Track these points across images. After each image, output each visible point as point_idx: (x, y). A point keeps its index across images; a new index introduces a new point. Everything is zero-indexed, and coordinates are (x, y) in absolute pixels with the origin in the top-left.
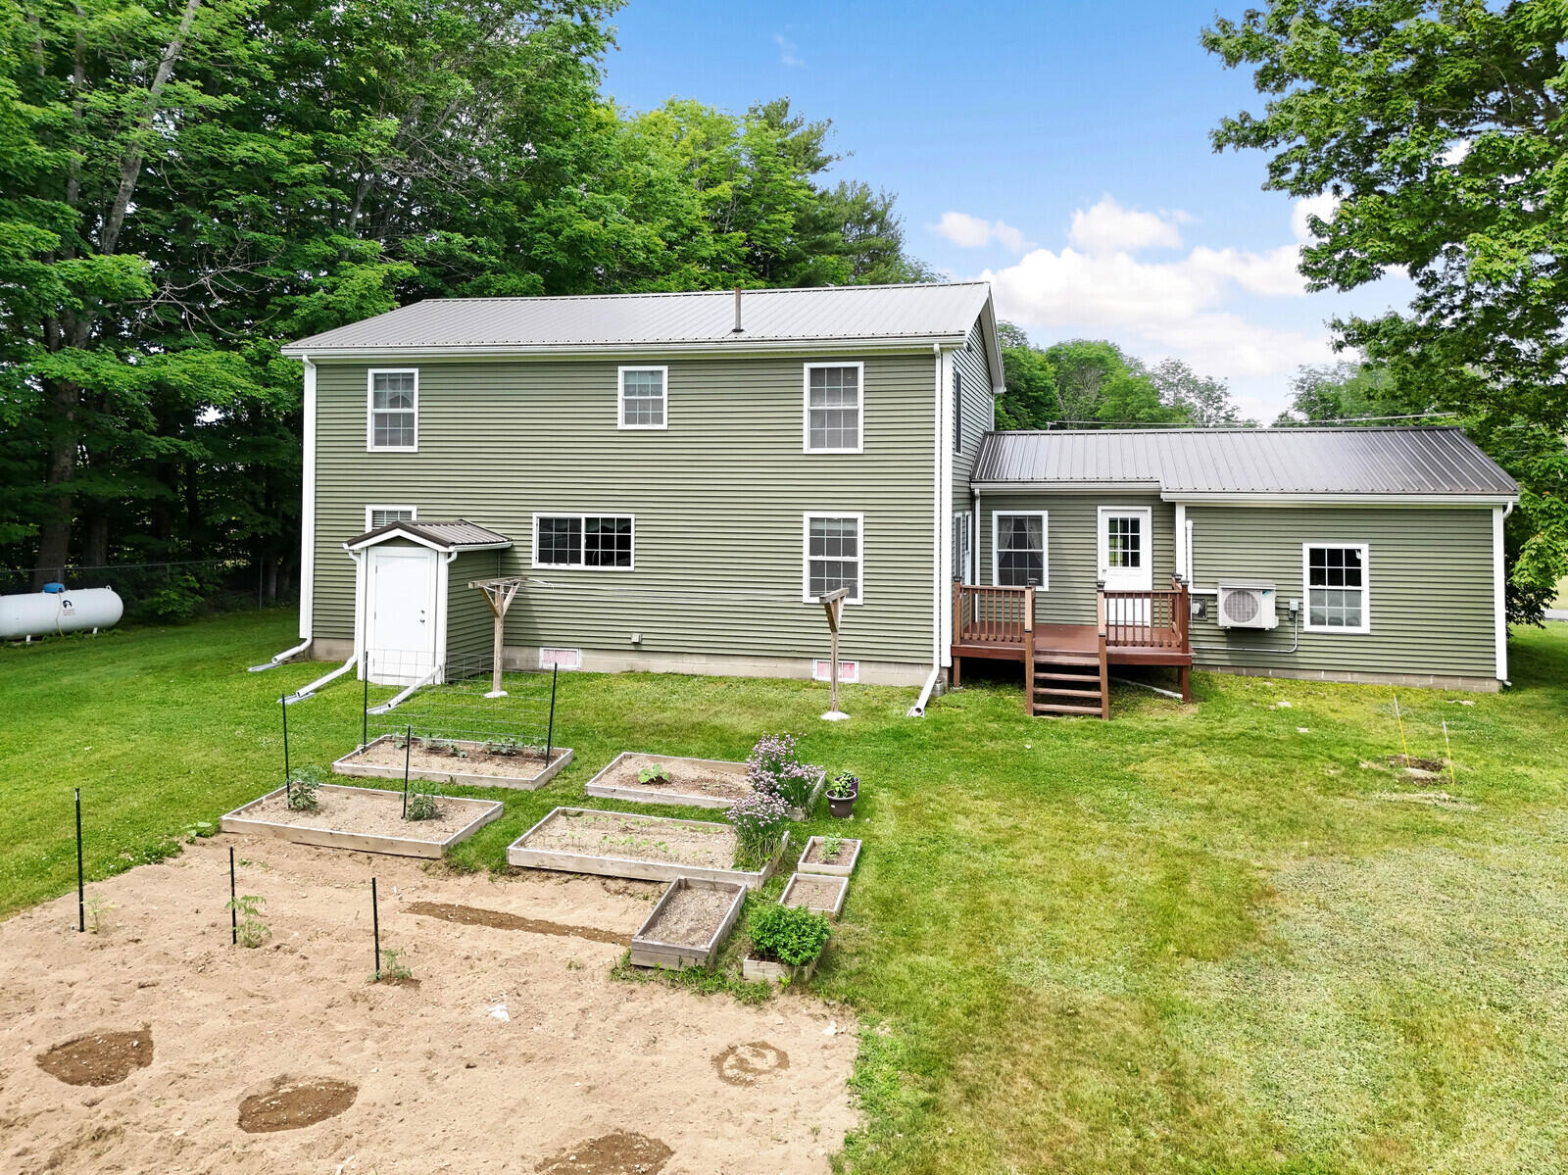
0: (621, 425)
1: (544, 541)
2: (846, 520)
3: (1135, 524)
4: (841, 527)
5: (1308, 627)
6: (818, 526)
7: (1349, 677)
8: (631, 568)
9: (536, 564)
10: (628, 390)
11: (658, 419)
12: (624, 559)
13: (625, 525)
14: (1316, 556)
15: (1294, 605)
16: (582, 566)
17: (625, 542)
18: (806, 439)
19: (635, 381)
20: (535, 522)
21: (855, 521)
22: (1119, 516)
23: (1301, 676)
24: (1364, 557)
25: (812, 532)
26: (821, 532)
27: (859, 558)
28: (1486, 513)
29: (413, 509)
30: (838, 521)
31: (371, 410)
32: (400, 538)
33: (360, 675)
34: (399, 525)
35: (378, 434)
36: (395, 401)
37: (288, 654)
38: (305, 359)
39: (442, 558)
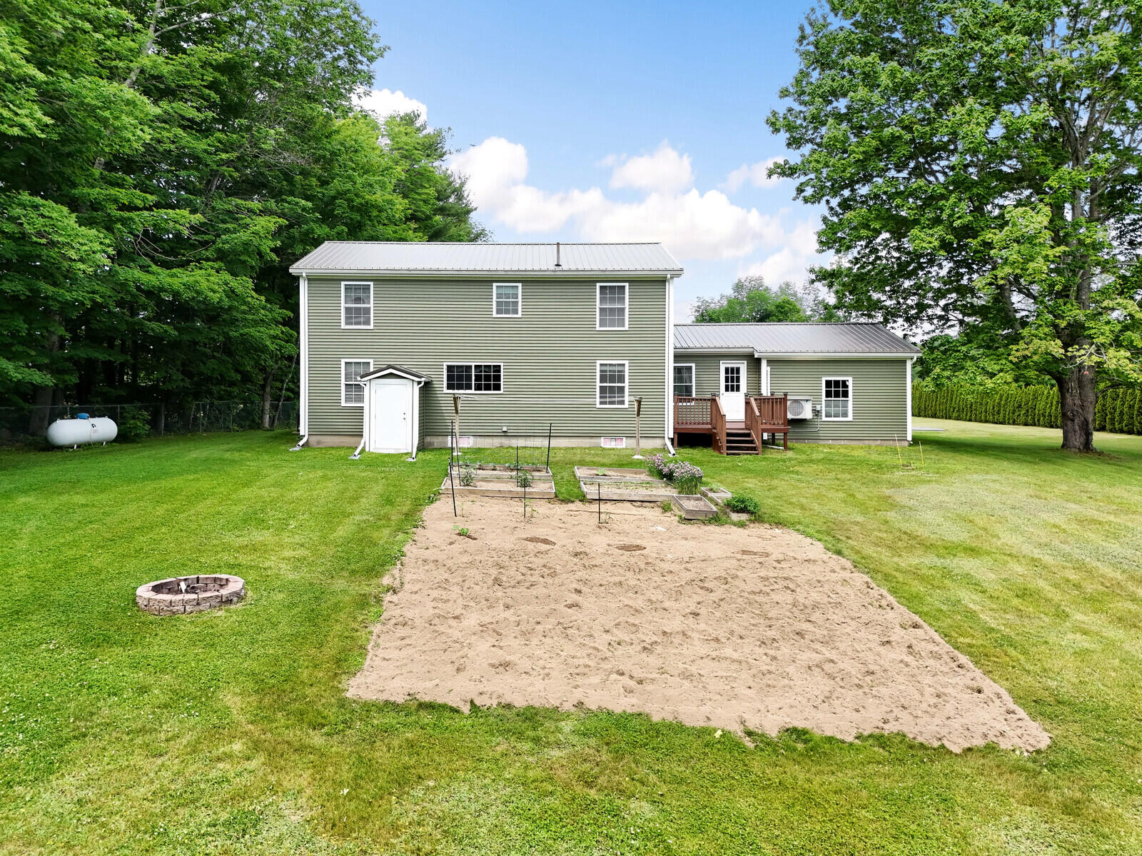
0: (495, 315)
1: (450, 378)
2: (619, 365)
3: (738, 370)
4: (617, 368)
5: (824, 419)
6: (604, 368)
7: (842, 442)
8: (501, 392)
9: (446, 391)
10: (499, 296)
11: (516, 312)
12: (497, 387)
13: (497, 368)
14: (828, 383)
15: (818, 408)
16: (473, 391)
17: (498, 378)
18: (598, 323)
19: (503, 291)
20: (445, 367)
21: (624, 365)
22: (730, 366)
23: (821, 442)
24: (850, 384)
25: (601, 371)
26: (606, 371)
27: (626, 384)
28: (903, 362)
29: (371, 361)
30: (615, 365)
31: (343, 305)
32: (391, 374)
33: (367, 450)
34: (390, 367)
35: (347, 318)
36: (358, 300)
37: (301, 443)
38: (304, 275)
39: (415, 384)
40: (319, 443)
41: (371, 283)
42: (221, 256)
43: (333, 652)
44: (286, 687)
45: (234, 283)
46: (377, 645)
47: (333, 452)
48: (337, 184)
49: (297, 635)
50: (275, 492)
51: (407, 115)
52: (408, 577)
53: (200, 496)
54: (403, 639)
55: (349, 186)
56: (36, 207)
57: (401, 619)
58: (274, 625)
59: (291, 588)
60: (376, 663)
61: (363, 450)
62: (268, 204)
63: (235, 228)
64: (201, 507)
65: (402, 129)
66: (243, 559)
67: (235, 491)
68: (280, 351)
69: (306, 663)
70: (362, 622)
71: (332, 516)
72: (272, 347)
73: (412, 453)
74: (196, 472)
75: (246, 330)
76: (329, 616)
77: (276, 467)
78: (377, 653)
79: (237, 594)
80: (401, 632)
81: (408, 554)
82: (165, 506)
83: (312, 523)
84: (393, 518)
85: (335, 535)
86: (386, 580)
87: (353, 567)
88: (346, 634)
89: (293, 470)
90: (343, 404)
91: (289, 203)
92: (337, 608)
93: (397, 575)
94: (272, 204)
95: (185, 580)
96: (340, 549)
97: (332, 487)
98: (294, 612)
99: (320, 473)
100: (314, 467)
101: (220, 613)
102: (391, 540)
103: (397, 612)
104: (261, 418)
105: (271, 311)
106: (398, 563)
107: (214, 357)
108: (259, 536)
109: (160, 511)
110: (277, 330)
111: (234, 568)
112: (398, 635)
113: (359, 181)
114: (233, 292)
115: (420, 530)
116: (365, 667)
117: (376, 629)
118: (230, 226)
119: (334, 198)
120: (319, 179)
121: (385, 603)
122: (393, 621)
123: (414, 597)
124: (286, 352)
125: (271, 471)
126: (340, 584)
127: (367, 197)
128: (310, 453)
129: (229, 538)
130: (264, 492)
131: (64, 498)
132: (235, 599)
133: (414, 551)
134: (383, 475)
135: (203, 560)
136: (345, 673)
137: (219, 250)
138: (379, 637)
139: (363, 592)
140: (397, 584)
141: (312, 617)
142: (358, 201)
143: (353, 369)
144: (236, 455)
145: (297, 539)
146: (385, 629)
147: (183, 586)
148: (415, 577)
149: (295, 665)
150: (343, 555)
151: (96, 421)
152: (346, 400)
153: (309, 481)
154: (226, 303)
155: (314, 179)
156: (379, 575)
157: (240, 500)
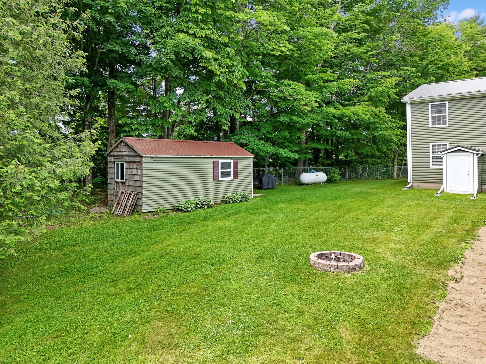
29: (447, 144)
31: (430, 115)
32: (459, 150)
33: (445, 191)
34: (459, 146)
35: (432, 122)
36: (439, 112)
37: (408, 186)
38: (409, 102)
39: (475, 155)
40: (418, 186)
41: (447, 102)
42: (371, 99)
43: (410, 316)
44: (378, 333)
45: (376, 111)
46: (442, 318)
47: (425, 191)
48: (430, 58)
49: (389, 298)
50: (390, 210)
51: (471, 18)
52: (466, 273)
53: (353, 210)
54: (461, 317)
55: (436, 57)
56: (290, 85)
57: (460, 302)
58: (377, 289)
59: (390, 267)
60: (439, 331)
61: (443, 191)
62: (393, 72)
63: (376, 86)
64: (351, 215)
65: (468, 26)
66: (367, 246)
67: (370, 209)
68: (400, 141)
69: (392, 320)
70: (432, 299)
71: (420, 227)
72: (395, 140)
73: (474, 194)
74: (354, 198)
75: (382, 132)
76: (410, 290)
77: (393, 197)
78: (441, 324)
79: (359, 266)
80: (460, 311)
81: (467, 257)
82: (335, 213)
83: (407, 230)
84: (459, 232)
85: (420, 238)
86: (451, 272)
87: (429, 260)
88: (420, 305)
89: (401, 200)
90: (431, 166)
91: (404, 70)
92: (416, 285)
93: (459, 271)
94: (395, 72)
95: (334, 253)
96: (422, 247)
97: (423, 210)
98: (389, 283)
99: (416, 202)
100: (413, 199)
101: (349, 275)
102: (456, 246)
103: (458, 296)
104: (393, 174)
105: (395, 122)
106: (460, 262)
107: (368, 146)
108: (377, 234)
109: (333, 215)
110: (398, 132)
111: (361, 250)
112: (459, 313)
113: (442, 54)
114: (376, 115)
115: (476, 242)
116: (431, 333)
117: (442, 305)
118: (375, 85)
119: (428, 65)
120: (420, 57)
121: (449, 288)
122: (454, 302)
123: (471, 288)
124: (403, 142)
125: (390, 199)
126: (420, 269)
127: (446, 61)
128: (412, 192)
129: (362, 233)
130: (384, 210)
131: (296, 206)
132: (357, 269)
133: (472, 255)
134: (454, 206)
135: (346, 243)
136: (416, 334)
137: (370, 96)
138: (443, 311)
139: (434, 278)
140: (458, 276)
141: (400, 288)
142: (441, 64)
143: (437, 148)
144: (375, 191)
145: (398, 238)
146: (448, 306)
147: (333, 256)
148: (471, 273)
149: (385, 319)
150: (424, 251)
151: (318, 173)
152: (433, 165)
153: (410, 206)
154: (372, 120)
155: (417, 57)
156: (446, 268)
157: (371, 214)
